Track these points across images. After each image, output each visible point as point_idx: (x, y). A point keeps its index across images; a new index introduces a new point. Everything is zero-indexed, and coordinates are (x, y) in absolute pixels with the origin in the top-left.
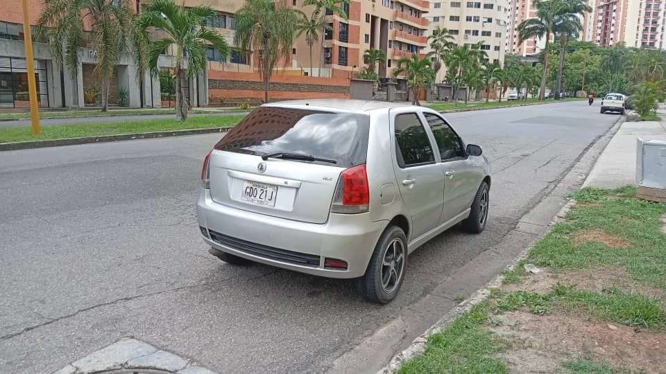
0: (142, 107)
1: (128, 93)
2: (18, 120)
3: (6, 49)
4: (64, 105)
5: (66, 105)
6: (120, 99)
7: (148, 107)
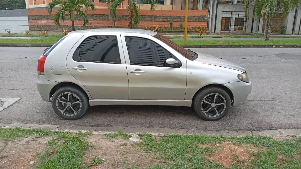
0: (292, 34)
1: (286, 27)
2: (222, 38)
3: (229, 8)
4: (252, 32)
5: (253, 32)
6: (282, 30)
7: (296, 34)
